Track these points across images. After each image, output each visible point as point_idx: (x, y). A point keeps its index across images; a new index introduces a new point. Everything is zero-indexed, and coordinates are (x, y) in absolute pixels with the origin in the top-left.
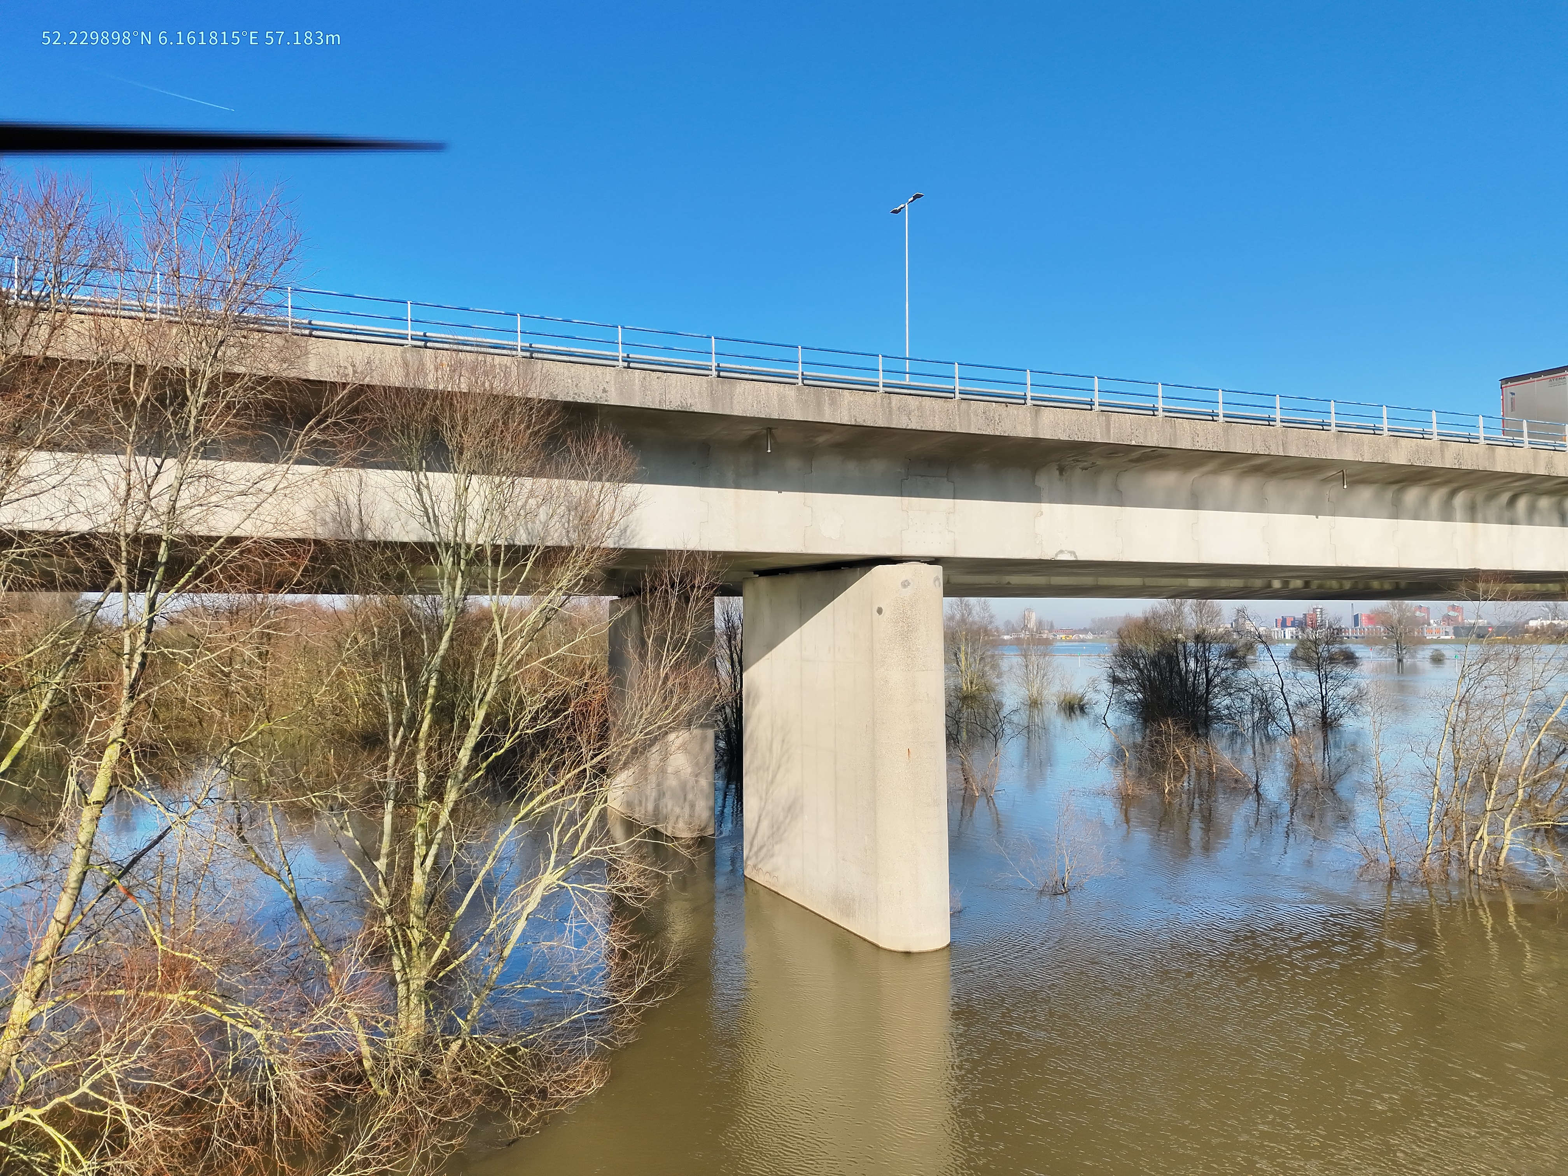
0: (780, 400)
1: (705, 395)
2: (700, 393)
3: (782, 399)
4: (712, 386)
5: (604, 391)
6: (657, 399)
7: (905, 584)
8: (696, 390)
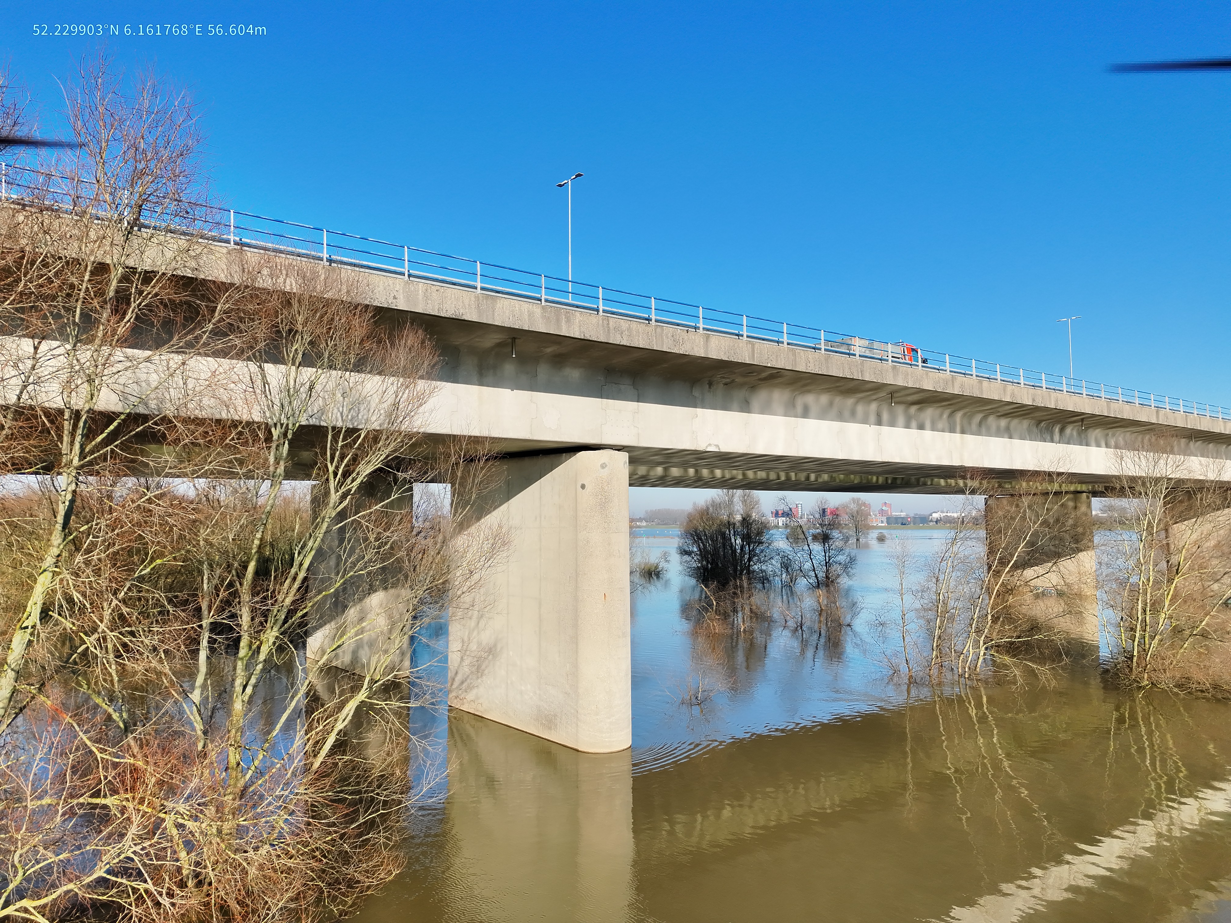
0: (529, 315)
1: (473, 307)
2: (469, 305)
3: (531, 314)
4: (478, 300)
5: (395, 298)
6: (437, 307)
7: (603, 466)
8: (467, 302)
